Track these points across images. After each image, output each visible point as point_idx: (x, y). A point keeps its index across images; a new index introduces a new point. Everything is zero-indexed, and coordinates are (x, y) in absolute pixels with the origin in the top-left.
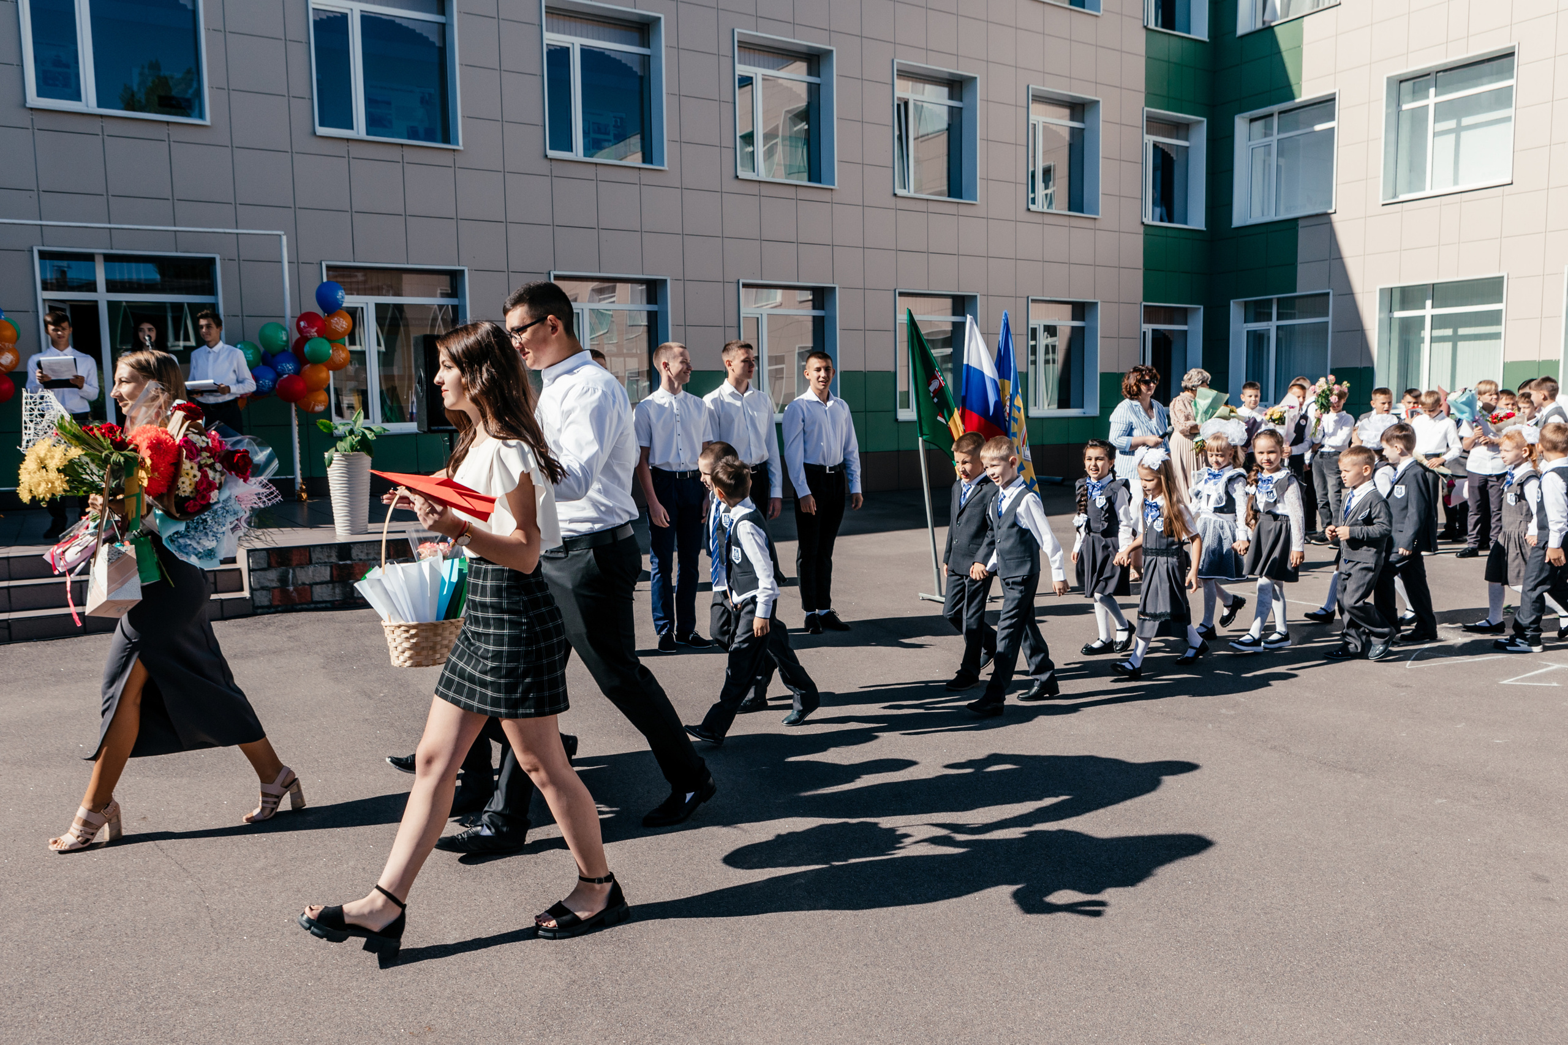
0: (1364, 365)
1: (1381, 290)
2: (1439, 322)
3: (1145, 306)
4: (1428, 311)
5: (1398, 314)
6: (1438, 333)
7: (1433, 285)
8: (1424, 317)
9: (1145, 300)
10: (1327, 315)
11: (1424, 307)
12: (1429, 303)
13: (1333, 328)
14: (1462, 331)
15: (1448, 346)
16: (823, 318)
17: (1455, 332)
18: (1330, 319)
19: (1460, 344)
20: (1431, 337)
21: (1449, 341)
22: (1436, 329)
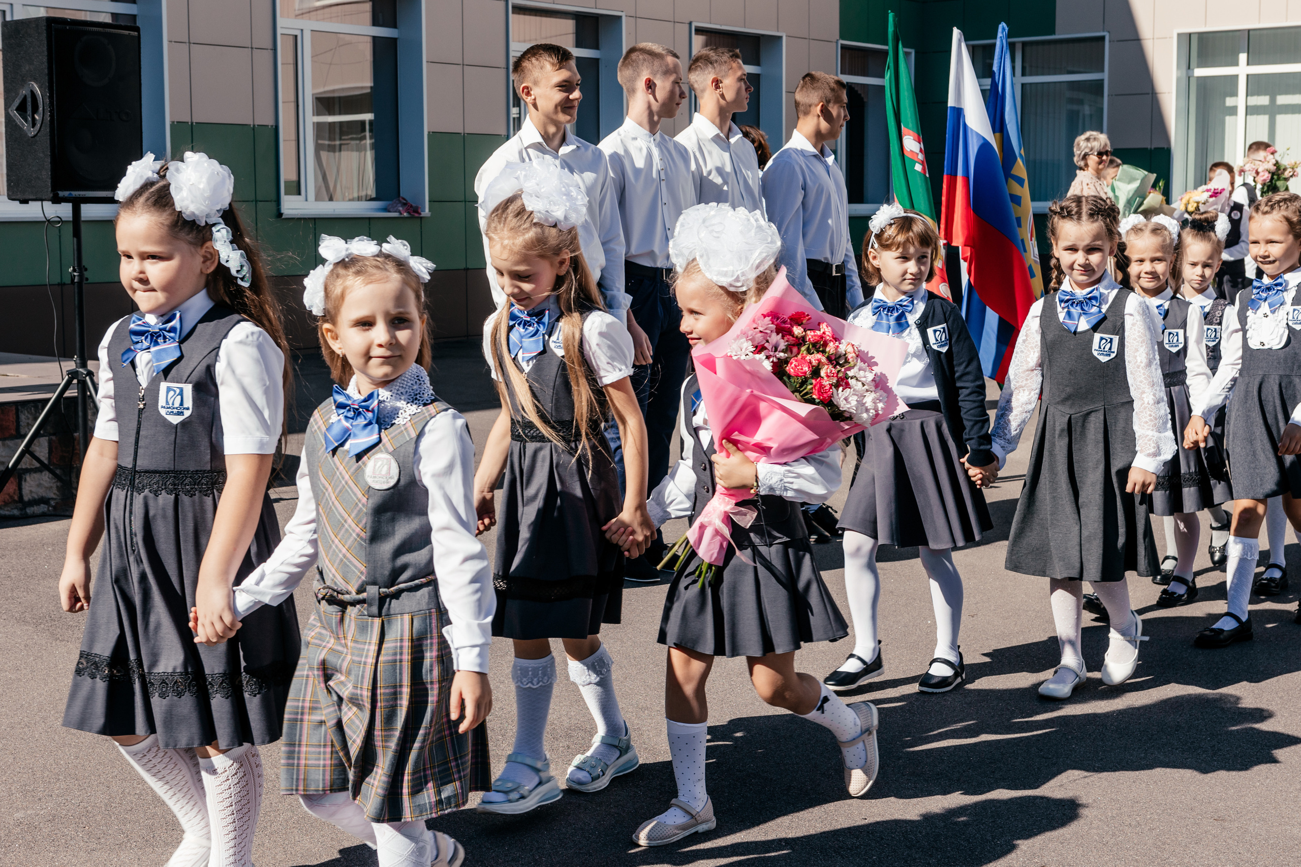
0: (1156, 144)
1: (1179, 35)
2: (1256, 85)
3: (843, 47)
4: (1242, 69)
5: (1199, 72)
6: (1256, 101)
7: (1249, 31)
8: (1237, 76)
9: (842, 37)
10: (1102, 70)
11: (1235, 63)
12: (1243, 57)
13: (1109, 91)
14: (1282, 100)
15: (1264, 119)
16: (393, 41)
17: (1273, 100)
18: (1105, 76)
19: (1280, 118)
20: (1247, 107)
21: (1265, 114)
22: (1252, 95)
